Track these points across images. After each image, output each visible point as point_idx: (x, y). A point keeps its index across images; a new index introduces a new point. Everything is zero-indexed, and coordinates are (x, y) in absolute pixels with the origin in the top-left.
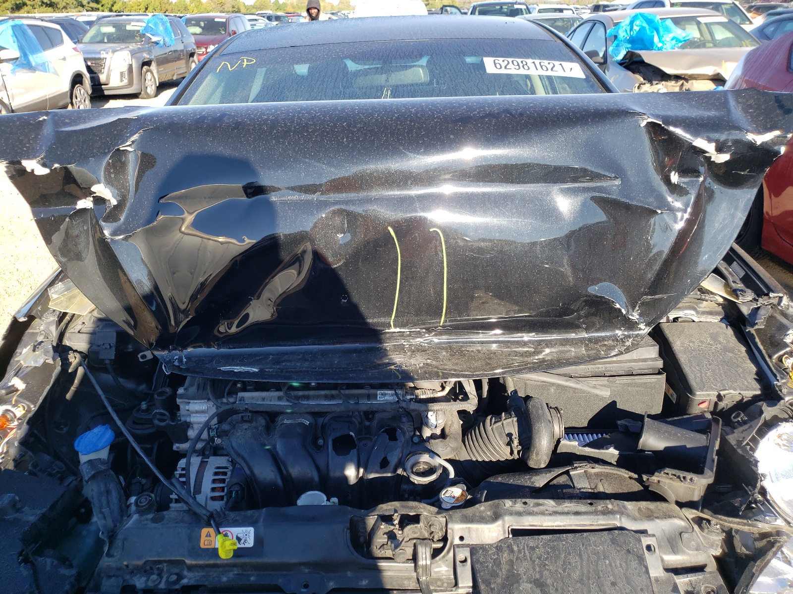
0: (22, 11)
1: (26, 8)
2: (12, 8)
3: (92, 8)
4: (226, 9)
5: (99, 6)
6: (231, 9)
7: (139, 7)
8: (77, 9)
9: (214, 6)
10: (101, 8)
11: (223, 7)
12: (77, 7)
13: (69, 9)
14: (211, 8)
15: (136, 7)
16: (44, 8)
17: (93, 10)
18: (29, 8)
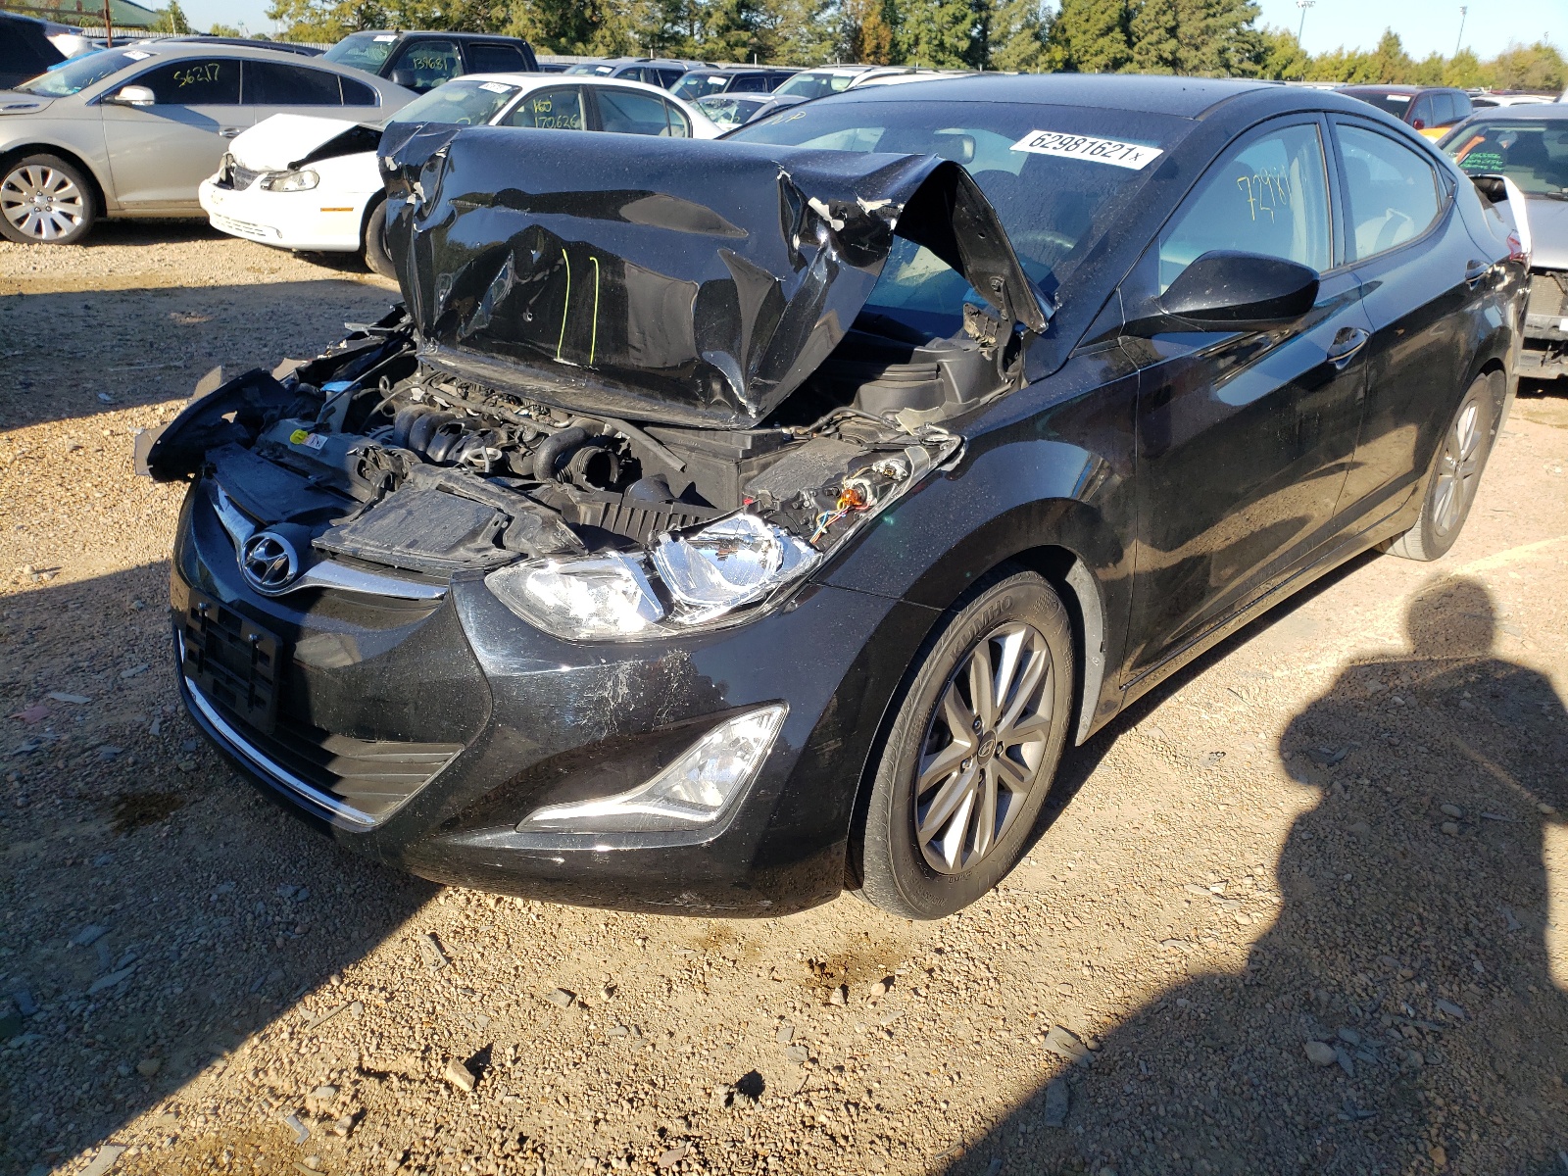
0: (1122, 70)
1: (1128, 66)
2: (1106, 66)
3: (1243, 71)
4: (1527, 83)
5: (1259, 68)
6: (1540, 83)
7: (1337, 72)
8: (1215, 72)
9: (1502, 74)
10: (1261, 72)
11: (1523, 77)
12: (1217, 68)
13: (1201, 72)
14: (1494, 78)
15: (1331, 72)
16: (1160, 68)
17: (1244, 73)
18: (1135, 65)
